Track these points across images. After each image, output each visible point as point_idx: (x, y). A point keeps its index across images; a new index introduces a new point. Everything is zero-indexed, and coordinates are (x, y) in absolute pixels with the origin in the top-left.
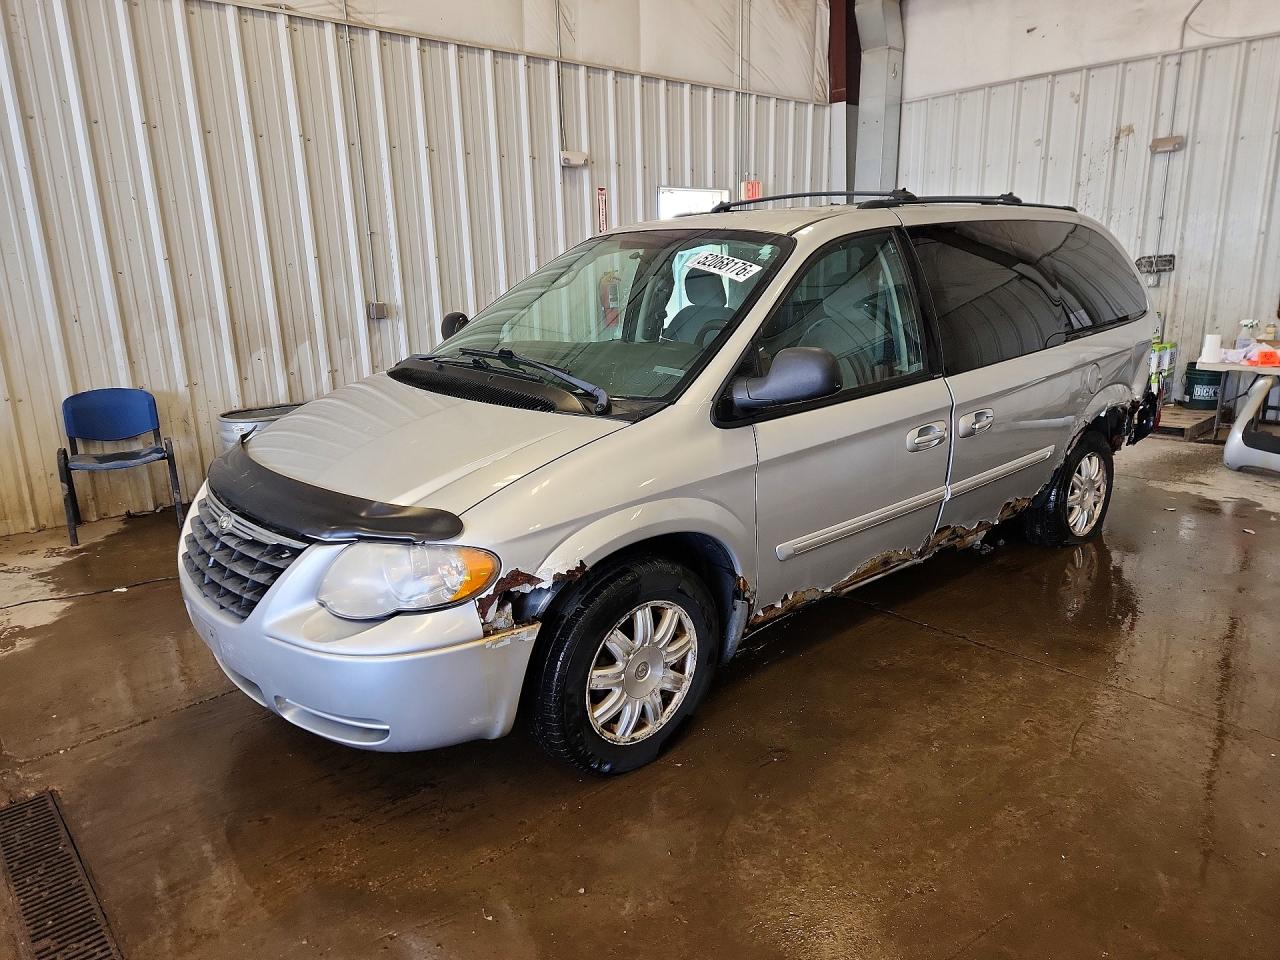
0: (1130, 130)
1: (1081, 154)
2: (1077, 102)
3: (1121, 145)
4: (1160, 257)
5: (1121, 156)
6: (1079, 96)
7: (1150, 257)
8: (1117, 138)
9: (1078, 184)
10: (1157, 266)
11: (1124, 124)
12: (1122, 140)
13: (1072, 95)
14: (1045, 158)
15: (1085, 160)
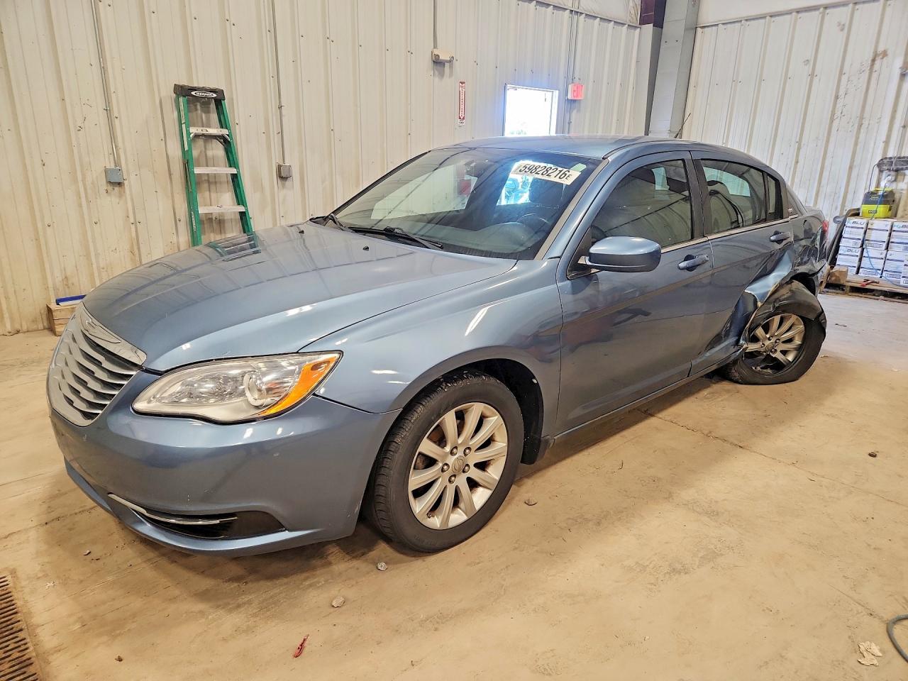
0: (885, 54)
1: (841, 73)
2: (842, 30)
3: (877, 66)
4: (899, 158)
5: (875, 75)
6: (844, 25)
7: (891, 158)
8: (874, 60)
9: (837, 97)
10: (896, 165)
11: (881, 49)
12: (878, 62)
13: (839, 24)
14: (812, 75)
15: (844, 78)
